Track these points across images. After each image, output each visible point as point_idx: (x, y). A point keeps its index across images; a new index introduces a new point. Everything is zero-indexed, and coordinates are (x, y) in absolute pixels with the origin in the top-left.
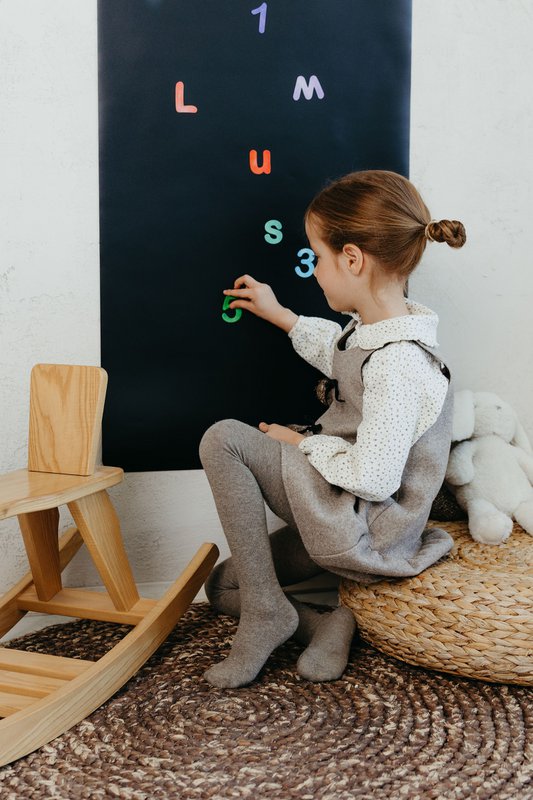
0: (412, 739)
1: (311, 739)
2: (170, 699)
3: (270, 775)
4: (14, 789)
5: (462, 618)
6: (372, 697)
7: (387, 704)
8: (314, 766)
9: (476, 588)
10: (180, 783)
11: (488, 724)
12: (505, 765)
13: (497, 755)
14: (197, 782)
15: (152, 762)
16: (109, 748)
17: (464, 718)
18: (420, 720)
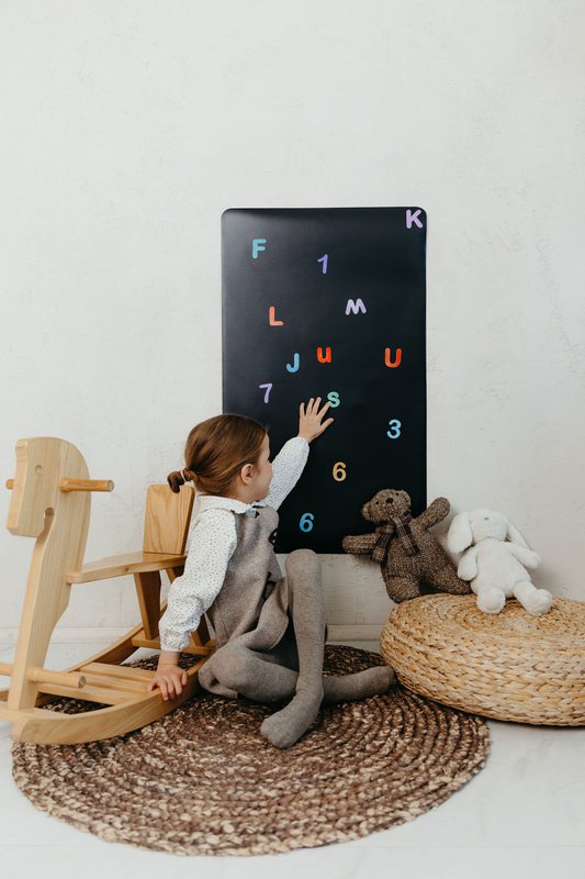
0: (368, 747)
3: (253, 761)
6: (357, 714)
7: (364, 721)
10: (192, 760)
11: (429, 742)
12: (425, 775)
13: (422, 767)
14: (203, 760)
15: (183, 742)
16: (163, 730)
17: (414, 736)
18: (381, 734)
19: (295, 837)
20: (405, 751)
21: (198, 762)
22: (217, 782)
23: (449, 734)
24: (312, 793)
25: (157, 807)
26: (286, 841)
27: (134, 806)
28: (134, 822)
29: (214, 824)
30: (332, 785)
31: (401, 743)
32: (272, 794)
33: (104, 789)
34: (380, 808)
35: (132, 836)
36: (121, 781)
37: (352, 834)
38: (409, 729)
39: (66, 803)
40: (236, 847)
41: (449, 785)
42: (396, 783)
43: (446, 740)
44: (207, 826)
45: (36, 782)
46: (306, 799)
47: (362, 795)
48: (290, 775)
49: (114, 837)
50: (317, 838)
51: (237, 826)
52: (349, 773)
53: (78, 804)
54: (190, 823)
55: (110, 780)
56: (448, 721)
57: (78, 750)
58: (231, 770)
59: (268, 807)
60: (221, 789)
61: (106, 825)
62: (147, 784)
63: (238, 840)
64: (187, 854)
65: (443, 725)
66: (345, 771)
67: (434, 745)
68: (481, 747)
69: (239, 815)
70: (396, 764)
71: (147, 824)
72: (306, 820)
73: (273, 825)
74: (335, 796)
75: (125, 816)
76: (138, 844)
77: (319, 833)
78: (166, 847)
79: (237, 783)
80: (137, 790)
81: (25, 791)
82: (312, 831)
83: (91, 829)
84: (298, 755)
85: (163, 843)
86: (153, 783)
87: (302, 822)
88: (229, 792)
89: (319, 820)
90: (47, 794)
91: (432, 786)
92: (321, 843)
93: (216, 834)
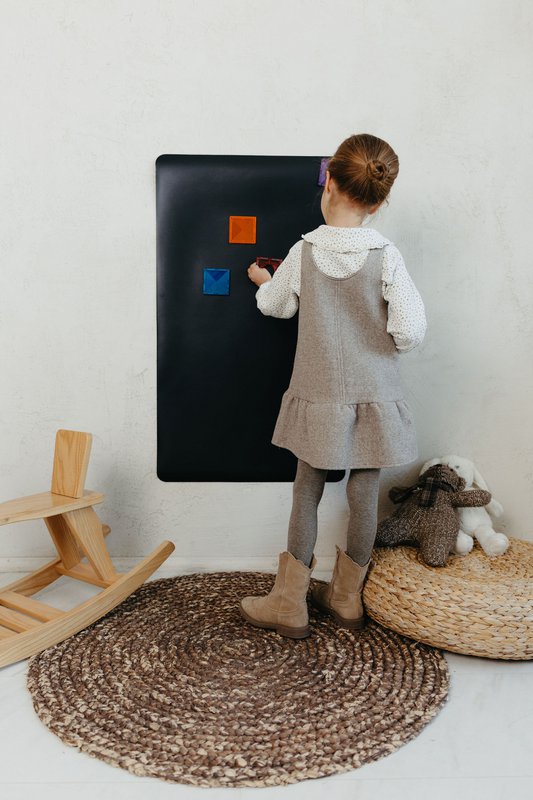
0: (347, 682)
1: (283, 674)
2: (209, 636)
3: (249, 696)
4: (99, 686)
5: (415, 604)
6: (331, 649)
7: (338, 655)
8: (278, 694)
9: (425, 586)
10: (194, 695)
11: (399, 676)
12: (400, 709)
13: (397, 701)
14: (204, 696)
15: (183, 678)
16: (162, 665)
17: (385, 670)
18: (356, 669)
19: (301, 770)
20: (380, 686)
21: (200, 698)
22: (222, 717)
23: (414, 669)
24: (307, 727)
25: (175, 743)
26: (293, 773)
27: (154, 742)
28: (157, 757)
29: (228, 758)
30: (323, 720)
31: (375, 678)
32: (273, 728)
33: (122, 726)
34: (368, 741)
35: (159, 771)
36: (136, 718)
37: (348, 766)
38: (379, 664)
39: (93, 739)
40: (252, 779)
41: (423, 719)
42: (377, 717)
43: (413, 674)
44: (223, 761)
45: (60, 719)
46: (303, 734)
47: (350, 729)
48: (285, 709)
49: (143, 772)
50: (319, 771)
51: (248, 758)
52: (335, 707)
53: (104, 741)
54: (208, 757)
55: (126, 716)
56: (412, 656)
57: (90, 686)
58: (231, 705)
59: (272, 741)
60: (227, 724)
61: (135, 761)
62: (161, 720)
63: (252, 773)
64: (211, 787)
65: (409, 660)
66: (331, 705)
67: (404, 679)
68: (443, 681)
69: (248, 749)
70: (373, 699)
71: (169, 759)
72: (307, 754)
73: (280, 758)
74: (327, 730)
75: (149, 752)
76: (166, 778)
77: (320, 765)
78: (192, 781)
79: (240, 718)
80: (154, 726)
81: (52, 728)
82: (314, 764)
83: (121, 764)
84: (287, 690)
85: (187, 777)
86: (166, 719)
87: (304, 756)
88: (235, 727)
89: (318, 753)
90: (74, 730)
91: (408, 720)
92: (323, 774)
93: (232, 768)
